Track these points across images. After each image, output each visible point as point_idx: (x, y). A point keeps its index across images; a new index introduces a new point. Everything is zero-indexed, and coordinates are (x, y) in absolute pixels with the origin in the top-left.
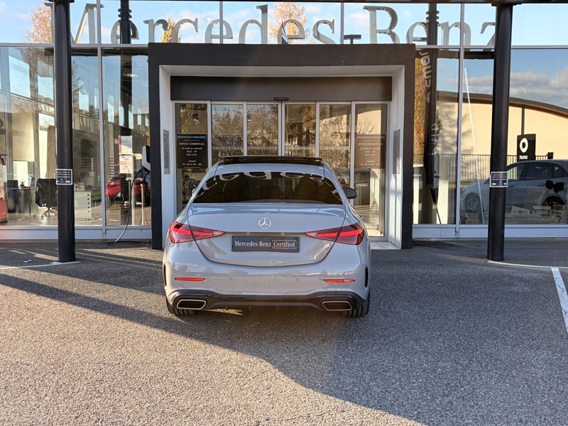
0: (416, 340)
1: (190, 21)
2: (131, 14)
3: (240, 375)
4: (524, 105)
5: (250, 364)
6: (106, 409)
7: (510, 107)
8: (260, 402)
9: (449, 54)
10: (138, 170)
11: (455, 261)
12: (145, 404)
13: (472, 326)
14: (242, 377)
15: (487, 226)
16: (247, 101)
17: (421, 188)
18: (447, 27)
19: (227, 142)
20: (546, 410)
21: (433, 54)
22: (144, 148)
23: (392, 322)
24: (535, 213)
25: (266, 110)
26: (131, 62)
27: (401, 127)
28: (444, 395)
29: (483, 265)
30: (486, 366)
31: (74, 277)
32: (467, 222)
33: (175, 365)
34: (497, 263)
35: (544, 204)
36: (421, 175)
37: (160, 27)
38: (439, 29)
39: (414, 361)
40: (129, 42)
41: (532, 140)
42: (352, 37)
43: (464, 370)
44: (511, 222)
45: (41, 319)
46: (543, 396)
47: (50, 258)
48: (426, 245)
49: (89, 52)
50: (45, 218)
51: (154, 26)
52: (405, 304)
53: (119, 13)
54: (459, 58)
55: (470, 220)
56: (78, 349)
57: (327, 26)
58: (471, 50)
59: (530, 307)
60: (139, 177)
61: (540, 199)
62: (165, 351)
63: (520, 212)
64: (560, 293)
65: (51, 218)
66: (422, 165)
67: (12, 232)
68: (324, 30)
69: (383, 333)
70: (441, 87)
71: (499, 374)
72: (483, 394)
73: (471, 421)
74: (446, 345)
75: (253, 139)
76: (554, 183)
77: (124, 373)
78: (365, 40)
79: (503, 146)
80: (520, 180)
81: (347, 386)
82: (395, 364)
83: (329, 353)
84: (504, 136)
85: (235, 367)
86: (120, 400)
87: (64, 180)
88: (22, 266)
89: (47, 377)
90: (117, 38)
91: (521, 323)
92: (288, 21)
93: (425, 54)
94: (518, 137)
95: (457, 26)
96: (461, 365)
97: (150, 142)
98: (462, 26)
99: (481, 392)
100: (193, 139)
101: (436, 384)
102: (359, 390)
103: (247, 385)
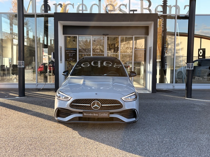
0: (156, 130)
1: (71, 4)
3: (86, 143)
4: (201, 37)
7: (195, 38)
8: (93, 154)
9: (171, 17)
10: (50, 61)
11: (172, 98)
13: (178, 124)
15: (185, 84)
16: (92, 35)
17: (160, 69)
18: (171, 7)
19: (86, 51)
21: (165, 17)
22: (52, 53)
23: (147, 122)
24: (204, 79)
25: (101, 38)
26: (48, 19)
27: (152, 46)
28: (166, 152)
30: (183, 140)
33: (60, 139)
34: (189, 99)
35: (208, 76)
36: (160, 64)
37: (59, 7)
38: (168, 8)
39: (154, 138)
40: (47, 12)
41: (204, 50)
42: (134, 11)
43: (174, 142)
44: (195, 83)
45: (10, 120)
46: (205, 153)
47: (15, 95)
48: (161, 92)
49: (32, 16)
50: (15, 79)
51: (57, 6)
52: (152, 115)
53: (44, 1)
54: (175, 19)
55: (179, 82)
56: (23, 132)
57: (124, 6)
58: (180, 16)
59: (201, 117)
60: (51, 64)
61: (207, 74)
62: (57, 133)
63: (199, 79)
66: (160, 60)
68: (123, 8)
69: (143, 126)
71: (188, 144)
72: (181, 152)
74: (167, 132)
75: (96, 50)
77: (40, 141)
78: (139, 12)
81: (127, 148)
82: (147, 139)
83: (121, 134)
84: (192, 49)
85: (84, 140)
86: (38, 153)
87: (21, 65)
88: (5, 98)
89: (10, 143)
90: (43, 11)
91: (197, 123)
92: (109, 4)
93: (162, 17)
94: (199, 49)
95: (174, 7)
96: (173, 140)
97: (54, 51)
98: (177, 7)
99: (180, 151)
100: (71, 50)
101: (163, 147)
102: (132, 150)
103: (88, 147)
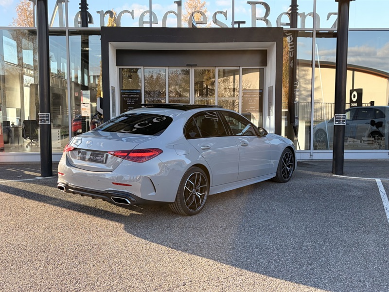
0: (288, 228)
1: (129, 12)
2: (88, 7)
3: (171, 252)
4: (355, 69)
6: (81, 275)
7: (348, 71)
8: (185, 270)
9: (306, 34)
10: (94, 114)
11: (311, 175)
12: (107, 271)
13: (325, 218)
14: (171, 253)
15: (332, 151)
16: (168, 67)
17: (287, 125)
18: (304, 16)
19: (151, 95)
20: (377, 273)
21: (295, 34)
22: (98, 99)
23: (271, 216)
24: (364, 142)
25: (178, 73)
26: (88, 40)
27: (273, 84)
29: (330, 177)
30: (335, 245)
31: (52, 187)
32: (317, 148)
33: (126, 245)
34: (339, 176)
35: (369, 136)
36: (286, 117)
37: (108, 16)
38: (299, 17)
39: (287, 242)
40: (87, 26)
41: (360, 92)
42: (239, 23)
43: (321, 248)
44: (348, 149)
45: (33, 216)
46: (374, 264)
47: (35, 174)
49: (60, 33)
50: (29, 147)
51: (104, 15)
52: (278, 204)
53: (80, 6)
54: (312, 37)
55: (320, 147)
56: (59, 235)
57: (222, 15)
58: (320, 32)
59: (363, 205)
61: (367, 133)
62: (118, 237)
63: (354, 142)
64: (382, 196)
65: (33, 147)
66: (287, 110)
67: (8, 157)
68: (220, 17)
69: (265, 223)
70: (300, 56)
71: (344, 250)
72: (334, 264)
73: (327, 281)
74: (308, 231)
76: (376, 122)
77: (92, 251)
78: (248, 25)
79: (343, 97)
80: (353, 120)
81: (243, 259)
82: (274, 244)
83: (229, 237)
84: (343, 90)
86: (90, 269)
87: (44, 121)
88: (17, 179)
89: (40, 254)
90: (79, 23)
91: (357, 216)
92: (196, 12)
93: (289, 34)
94: (350, 91)
95: (311, 15)
96: (318, 244)
98: (315, 15)
100: (131, 92)
101: (303, 257)
102: (251, 261)
103: (175, 259)
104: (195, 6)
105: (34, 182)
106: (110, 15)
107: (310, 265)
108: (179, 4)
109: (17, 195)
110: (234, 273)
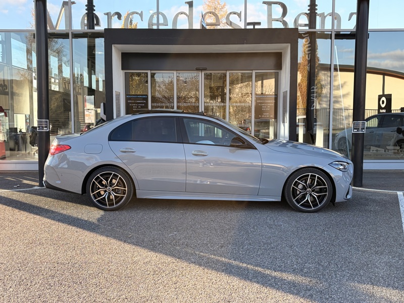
0: (291, 247)
1: (137, 13)
2: (94, 8)
3: (157, 272)
4: (384, 73)
5: (165, 264)
7: (367, 74)
8: (168, 294)
9: (325, 36)
10: (98, 119)
12: (82, 294)
13: (334, 236)
16: (177, 70)
18: (323, 16)
21: (313, 36)
22: (102, 104)
23: (275, 233)
24: (388, 151)
26: (95, 42)
27: (288, 89)
30: (341, 267)
33: (109, 265)
34: (357, 188)
35: (395, 145)
36: (304, 124)
37: (115, 18)
38: (318, 18)
39: (287, 263)
40: (93, 28)
41: (389, 98)
42: (254, 24)
43: (324, 270)
45: (18, 229)
47: (33, 183)
49: (64, 36)
50: (36, 154)
51: (111, 17)
52: (286, 219)
53: (86, 8)
54: (331, 39)
56: (41, 251)
57: (236, 16)
58: (341, 33)
59: (379, 222)
61: (393, 141)
62: (104, 254)
63: (377, 151)
66: (305, 117)
68: (234, 19)
69: (267, 241)
71: (350, 274)
74: (313, 251)
76: (403, 130)
77: (71, 270)
78: (264, 26)
79: (362, 103)
82: (273, 265)
84: (362, 95)
85: (153, 267)
86: (64, 292)
87: (43, 127)
88: (13, 189)
89: (14, 273)
90: (85, 26)
91: (371, 234)
92: (208, 13)
93: (306, 36)
94: (379, 96)
95: (330, 15)
96: (322, 266)
97: (106, 100)
98: (335, 16)
99: (335, 288)
100: (137, 98)
103: (160, 281)
104: (215, 8)
105: (30, 192)
106: (118, 18)
107: (309, 291)
108: (191, 4)
109: (8, 206)
110: (222, 298)
